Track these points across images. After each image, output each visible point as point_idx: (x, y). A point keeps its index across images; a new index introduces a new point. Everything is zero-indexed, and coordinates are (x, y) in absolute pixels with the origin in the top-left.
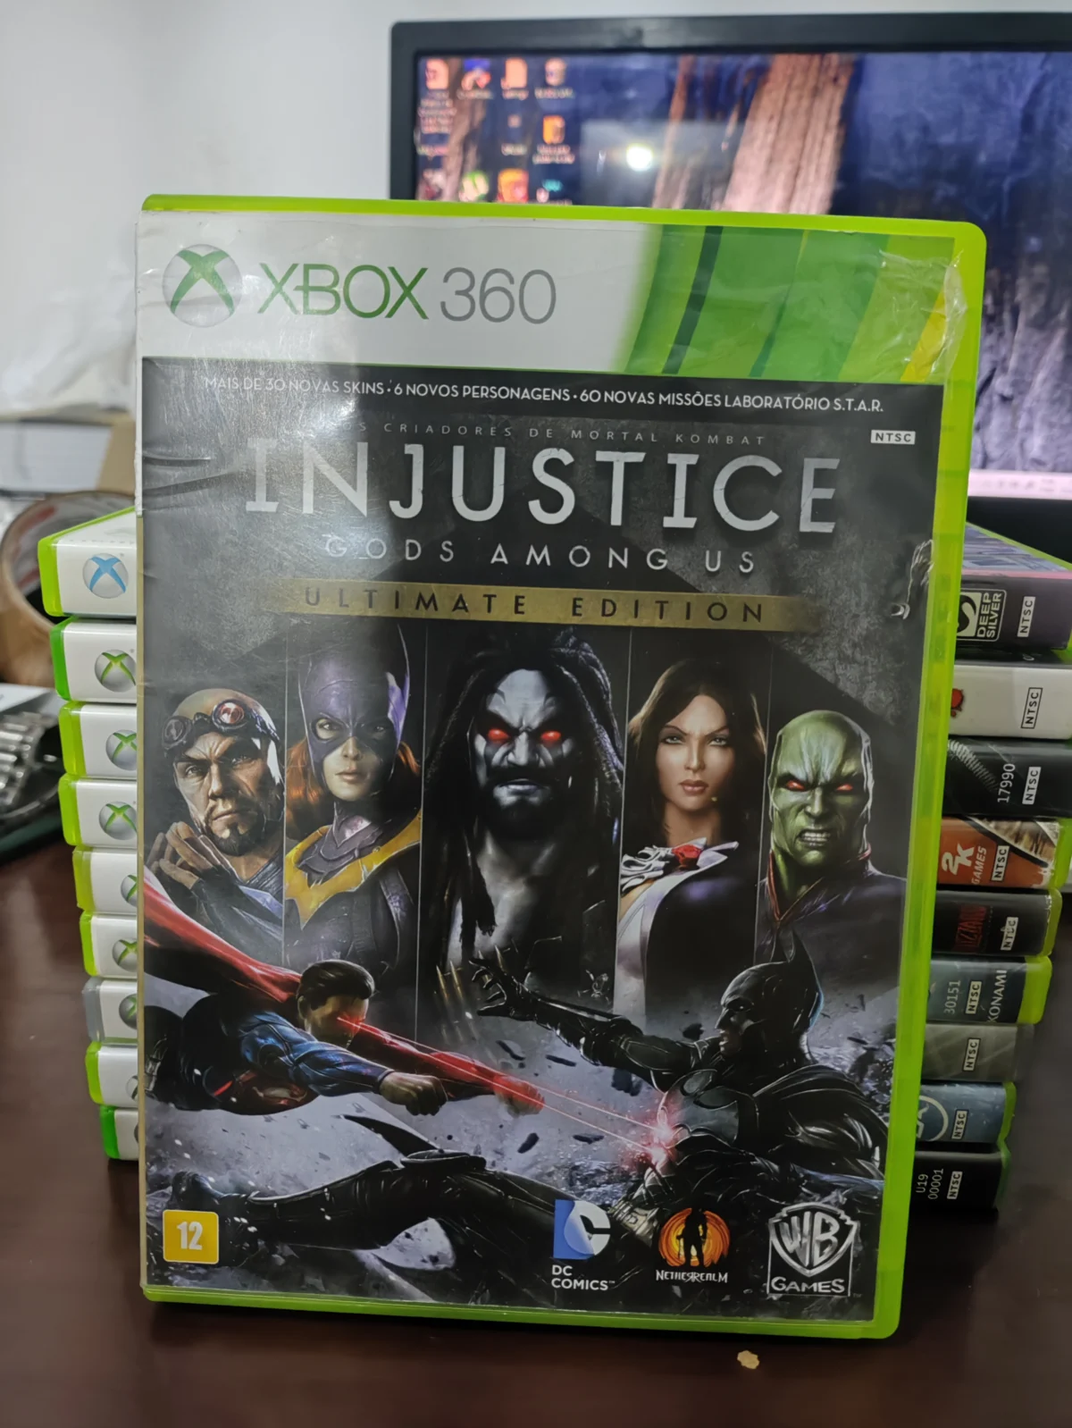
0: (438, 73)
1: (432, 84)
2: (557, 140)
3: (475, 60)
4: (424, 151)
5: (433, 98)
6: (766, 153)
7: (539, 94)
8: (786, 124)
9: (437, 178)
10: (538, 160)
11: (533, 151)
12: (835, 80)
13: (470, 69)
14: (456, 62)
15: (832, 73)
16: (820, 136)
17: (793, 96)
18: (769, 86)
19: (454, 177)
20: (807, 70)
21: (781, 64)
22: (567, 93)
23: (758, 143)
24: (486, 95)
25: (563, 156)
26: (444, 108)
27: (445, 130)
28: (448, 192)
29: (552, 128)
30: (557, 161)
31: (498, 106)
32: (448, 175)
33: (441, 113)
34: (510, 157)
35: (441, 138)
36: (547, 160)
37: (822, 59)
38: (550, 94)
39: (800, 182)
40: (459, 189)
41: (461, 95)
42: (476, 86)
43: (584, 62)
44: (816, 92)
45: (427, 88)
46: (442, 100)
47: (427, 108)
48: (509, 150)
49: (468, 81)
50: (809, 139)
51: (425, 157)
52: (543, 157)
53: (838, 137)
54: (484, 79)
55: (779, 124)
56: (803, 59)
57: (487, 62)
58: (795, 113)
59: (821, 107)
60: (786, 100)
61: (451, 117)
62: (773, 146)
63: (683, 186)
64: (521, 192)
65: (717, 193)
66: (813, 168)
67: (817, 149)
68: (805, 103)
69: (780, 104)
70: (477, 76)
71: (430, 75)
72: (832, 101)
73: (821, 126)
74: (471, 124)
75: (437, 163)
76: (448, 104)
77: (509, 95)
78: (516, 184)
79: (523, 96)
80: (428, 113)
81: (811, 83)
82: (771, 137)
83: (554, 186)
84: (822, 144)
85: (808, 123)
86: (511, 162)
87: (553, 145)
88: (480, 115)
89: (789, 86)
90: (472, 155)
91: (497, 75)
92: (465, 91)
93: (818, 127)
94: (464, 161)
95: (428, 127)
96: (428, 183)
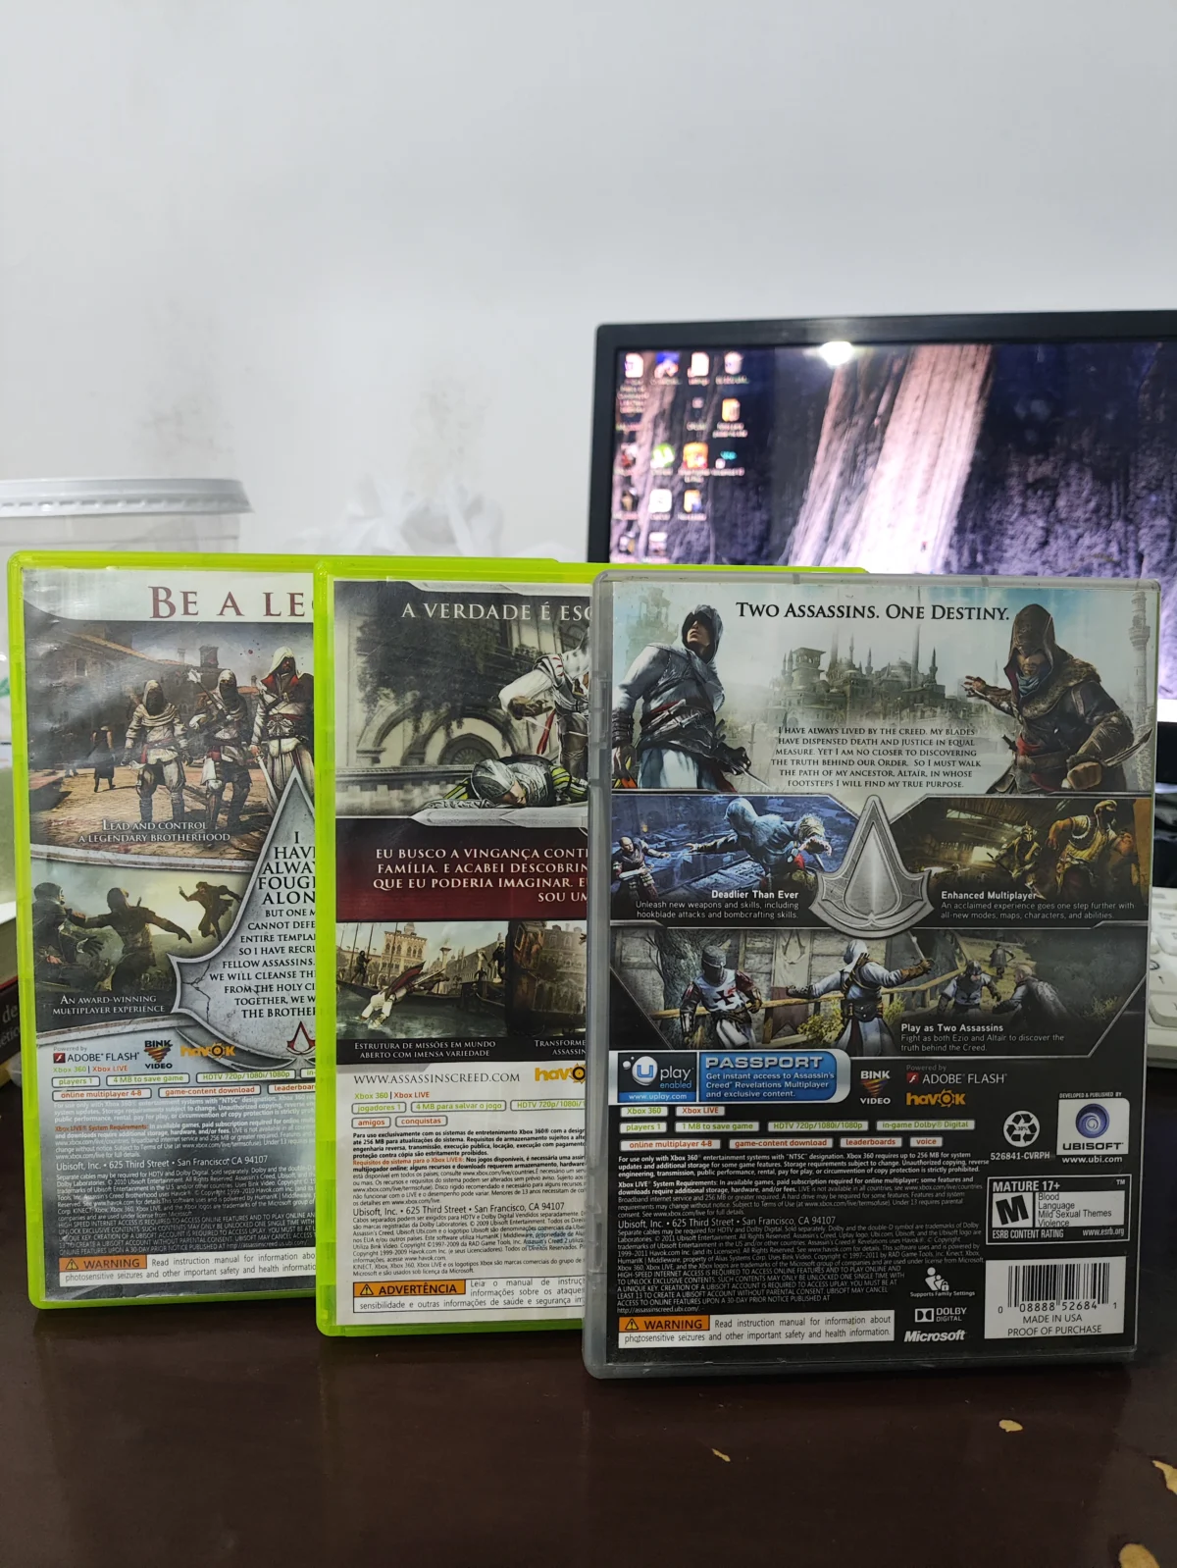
0: (635, 365)
1: (628, 374)
2: (734, 417)
3: (665, 354)
4: (621, 427)
5: (630, 385)
6: (912, 427)
7: (719, 381)
8: (930, 404)
9: (631, 450)
10: (716, 435)
11: (714, 428)
12: (974, 366)
13: (660, 361)
14: (650, 356)
15: (970, 361)
16: (960, 412)
17: (937, 380)
18: (915, 372)
19: (647, 447)
20: (948, 360)
21: (926, 354)
22: (742, 380)
23: (906, 419)
24: (674, 382)
25: (738, 431)
26: (639, 393)
27: (639, 410)
28: (639, 462)
29: (730, 408)
30: (733, 435)
31: (684, 391)
32: (640, 446)
33: (637, 396)
34: (694, 432)
35: (637, 418)
36: (724, 435)
37: (962, 350)
38: (729, 381)
39: (942, 450)
40: (650, 458)
41: (652, 381)
42: (666, 375)
43: (755, 353)
44: (956, 376)
45: (625, 377)
46: (638, 386)
47: (625, 393)
48: (692, 426)
49: (660, 370)
50: (951, 415)
51: (622, 432)
52: (723, 432)
53: (976, 413)
54: (673, 369)
55: (925, 401)
56: (944, 350)
57: (675, 356)
58: (938, 394)
59: (962, 388)
60: (930, 383)
61: (644, 400)
62: (920, 420)
63: (840, 454)
64: (702, 461)
65: (870, 460)
66: (954, 439)
67: (958, 424)
68: (947, 385)
69: (925, 386)
70: (669, 366)
71: (627, 366)
72: (971, 383)
73: (961, 404)
74: (661, 405)
75: (632, 438)
76: (642, 389)
77: (693, 382)
78: (699, 455)
79: (705, 382)
80: (626, 396)
81: (952, 369)
82: (918, 413)
83: (731, 456)
84: (963, 418)
85: (950, 400)
86: (694, 437)
87: (729, 422)
88: (669, 398)
89: (933, 371)
90: (661, 430)
91: (684, 365)
92: (658, 379)
93: (959, 404)
94: (655, 435)
95: (627, 408)
96: (624, 453)
